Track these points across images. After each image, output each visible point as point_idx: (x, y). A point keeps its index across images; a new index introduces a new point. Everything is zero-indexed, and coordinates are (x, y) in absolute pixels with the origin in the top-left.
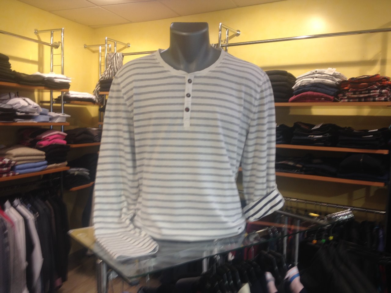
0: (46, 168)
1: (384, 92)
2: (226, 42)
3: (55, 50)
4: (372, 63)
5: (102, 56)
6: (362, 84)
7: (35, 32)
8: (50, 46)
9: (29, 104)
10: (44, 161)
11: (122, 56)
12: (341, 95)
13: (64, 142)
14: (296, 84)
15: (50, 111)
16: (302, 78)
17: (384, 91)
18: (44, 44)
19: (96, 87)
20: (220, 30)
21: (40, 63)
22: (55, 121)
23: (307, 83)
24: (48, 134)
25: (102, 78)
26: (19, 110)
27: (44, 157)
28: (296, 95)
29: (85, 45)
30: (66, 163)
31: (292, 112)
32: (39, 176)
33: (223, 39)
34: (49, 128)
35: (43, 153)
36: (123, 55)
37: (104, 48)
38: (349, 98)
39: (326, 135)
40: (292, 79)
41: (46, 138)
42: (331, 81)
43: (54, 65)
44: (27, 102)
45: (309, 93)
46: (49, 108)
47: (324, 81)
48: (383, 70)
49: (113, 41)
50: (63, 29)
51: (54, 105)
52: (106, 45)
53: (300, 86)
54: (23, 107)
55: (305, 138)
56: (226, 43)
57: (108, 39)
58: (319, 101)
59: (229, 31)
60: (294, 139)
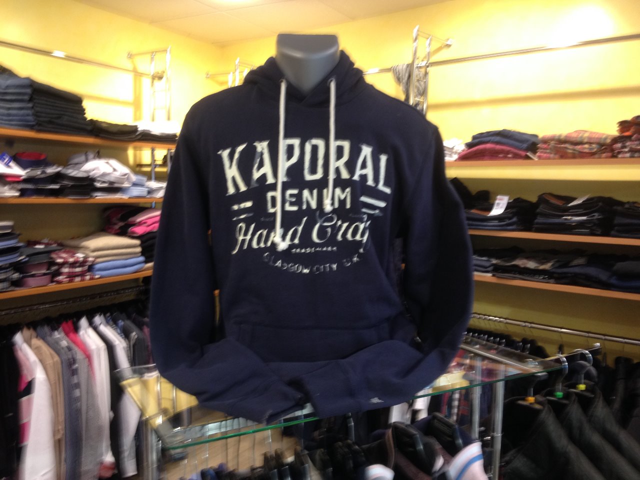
0: (141, 269)
2: (426, 60)
3: (157, 83)
7: (128, 57)
8: (150, 77)
9: (115, 170)
10: (138, 257)
18: (142, 75)
21: (137, 104)
22: (157, 195)
24: (145, 215)
26: (98, 179)
27: (139, 250)
29: (207, 73)
34: (149, 206)
35: (138, 243)
38: (632, 151)
39: (594, 216)
41: (143, 222)
44: (111, 166)
55: (557, 221)
60: (537, 224)
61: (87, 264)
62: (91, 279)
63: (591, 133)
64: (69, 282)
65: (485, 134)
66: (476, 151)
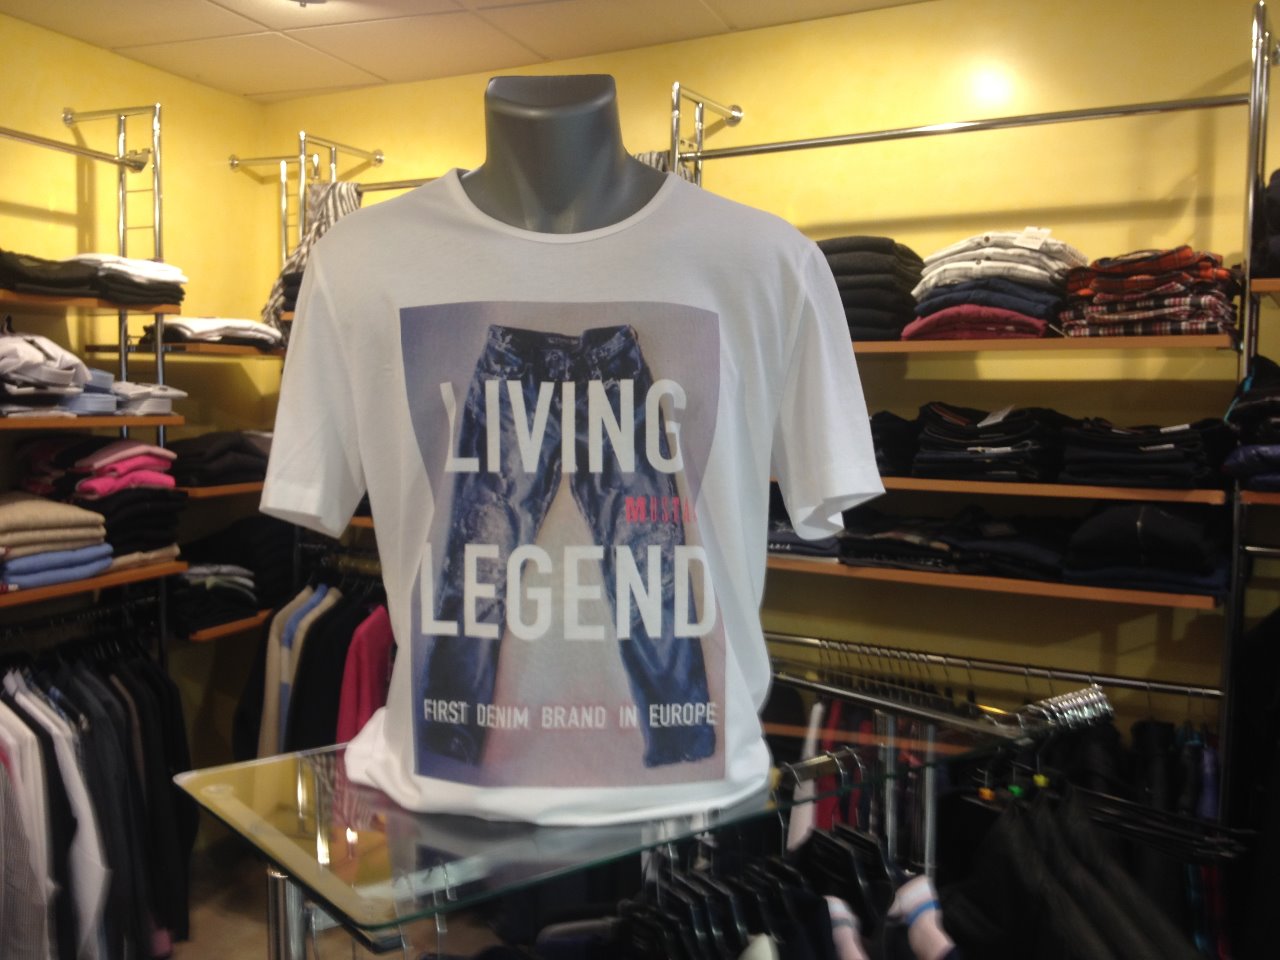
0: (108, 567)
1: (1205, 305)
2: (695, 146)
3: (131, 177)
4: (1168, 209)
5: (290, 192)
6: (1135, 278)
7: (65, 120)
8: (115, 162)
9: (48, 357)
10: (99, 545)
11: (355, 195)
12: (1069, 314)
13: (169, 481)
14: (925, 283)
15: (118, 378)
16: (941, 260)
17: (1205, 300)
18: (97, 157)
19: (272, 296)
20: (676, 107)
21: (84, 220)
22: (137, 409)
23: (960, 276)
24: (113, 453)
25: (291, 265)
26: (14, 376)
27: (102, 531)
28: (923, 317)
29: (233, 158)
30: (176, 550)
31: (915, 372)
32: (88, 594)
33: (685, 134)
34: (116, 434)
35: (100, 518)
36: (360, 189)
37: (295, 167)
38: (1094, 325)
39: (1026, 445)
40: (911, 264)
41: (107, 468)
42: (1035, 270)
43: (129, 225)
44: (40, 349)
45: (965, 309)
46: (114, 369)
47: (1012, 272)
48: (1203, 232)
49: (324, 143)
50: (158, 106)
51: (132, 357)
52: (303, 157)
53: (936, 286)
54: (29, 367)
55: (957, 455)
56: (695, 149)
57: (310, 139)
58: (1001, 334)
59: (706, 111)
60: (921, 461)
62: (2, 592)
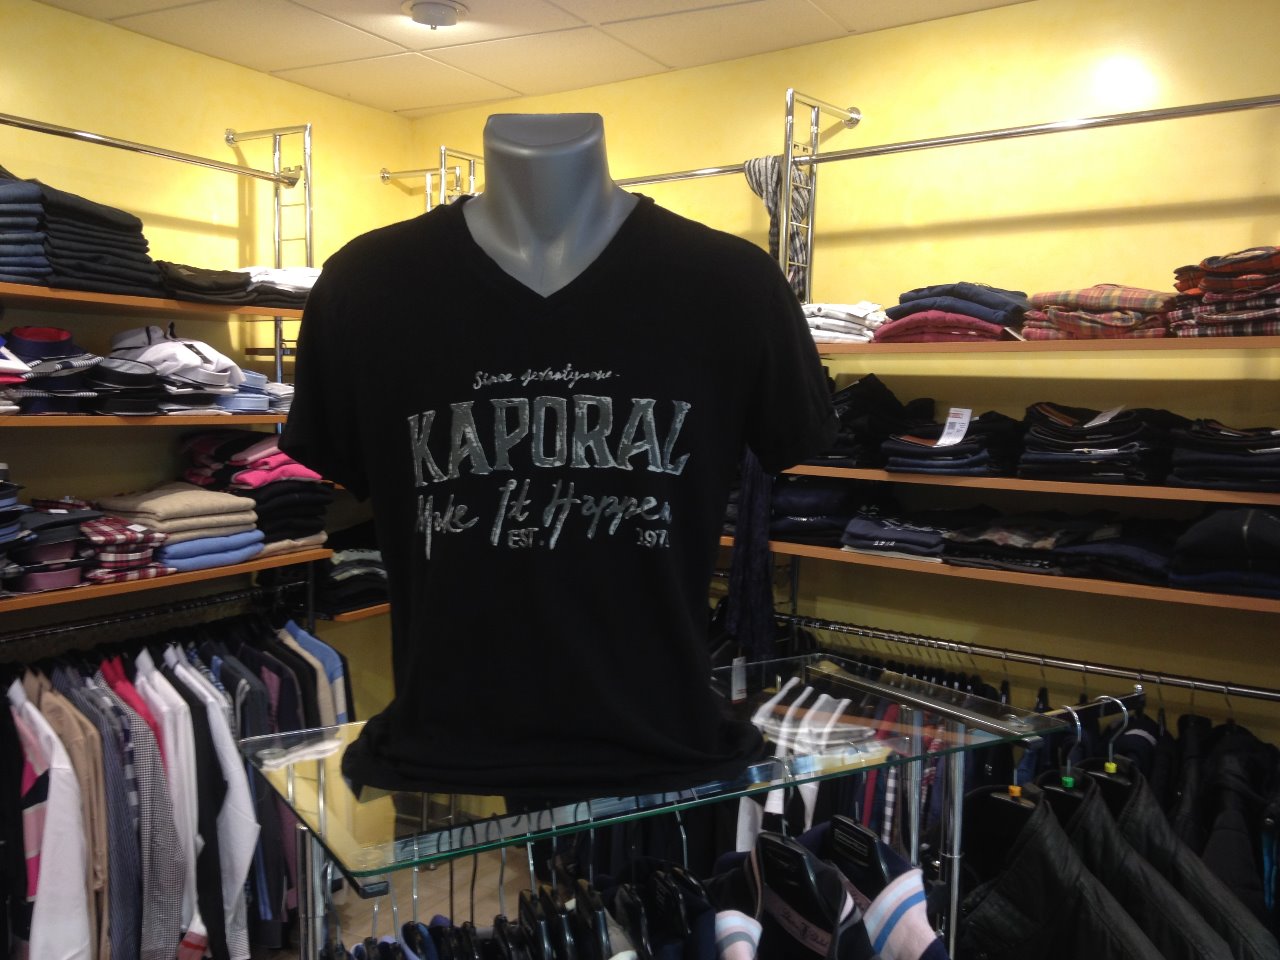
0: (257, 554)
2: (810, 150)
3: (285, 193)
6: (1244, 277)
7: (227, 140)
10: (250, 531)
12: (1177, 314)
20: (790, 111)
21: (245, 233)
26: (174, 377)
27: (253, 516)
29: (384, 171)
30: (323, 537)
34: (271, 430)
35: (252, 503)
38: (1202, 324)
41: (260, 462)
43: (283, 237)
44: (198, 353)
49: (464, 157)
50: (309, 125)
52: (443, 170)
54: (187, 369)
55: (1062, 456)
56: (810, 153)
57: (448, 152)
59: (820, 113)
60: (1026, 461)
61: (151, 544)
62: (159, 575)
63: (1126, 289)
64: (115, 582)
65: (926, 292)
66: (908, 323)
